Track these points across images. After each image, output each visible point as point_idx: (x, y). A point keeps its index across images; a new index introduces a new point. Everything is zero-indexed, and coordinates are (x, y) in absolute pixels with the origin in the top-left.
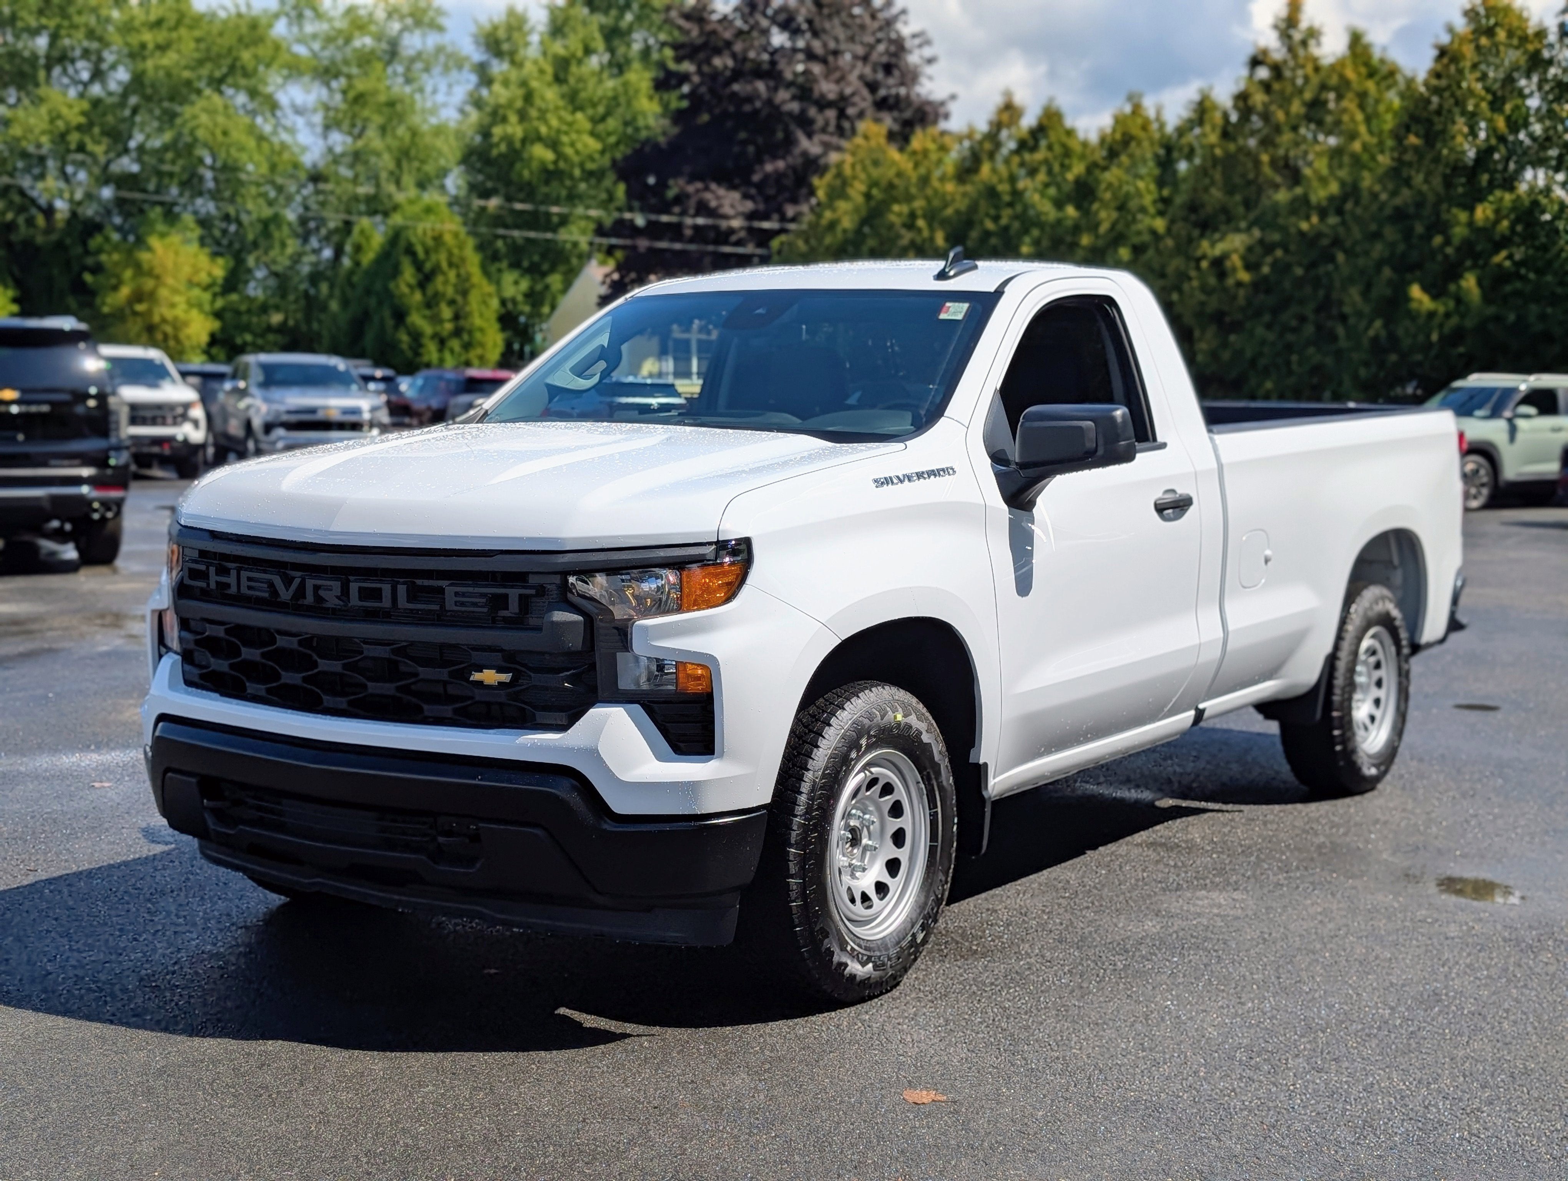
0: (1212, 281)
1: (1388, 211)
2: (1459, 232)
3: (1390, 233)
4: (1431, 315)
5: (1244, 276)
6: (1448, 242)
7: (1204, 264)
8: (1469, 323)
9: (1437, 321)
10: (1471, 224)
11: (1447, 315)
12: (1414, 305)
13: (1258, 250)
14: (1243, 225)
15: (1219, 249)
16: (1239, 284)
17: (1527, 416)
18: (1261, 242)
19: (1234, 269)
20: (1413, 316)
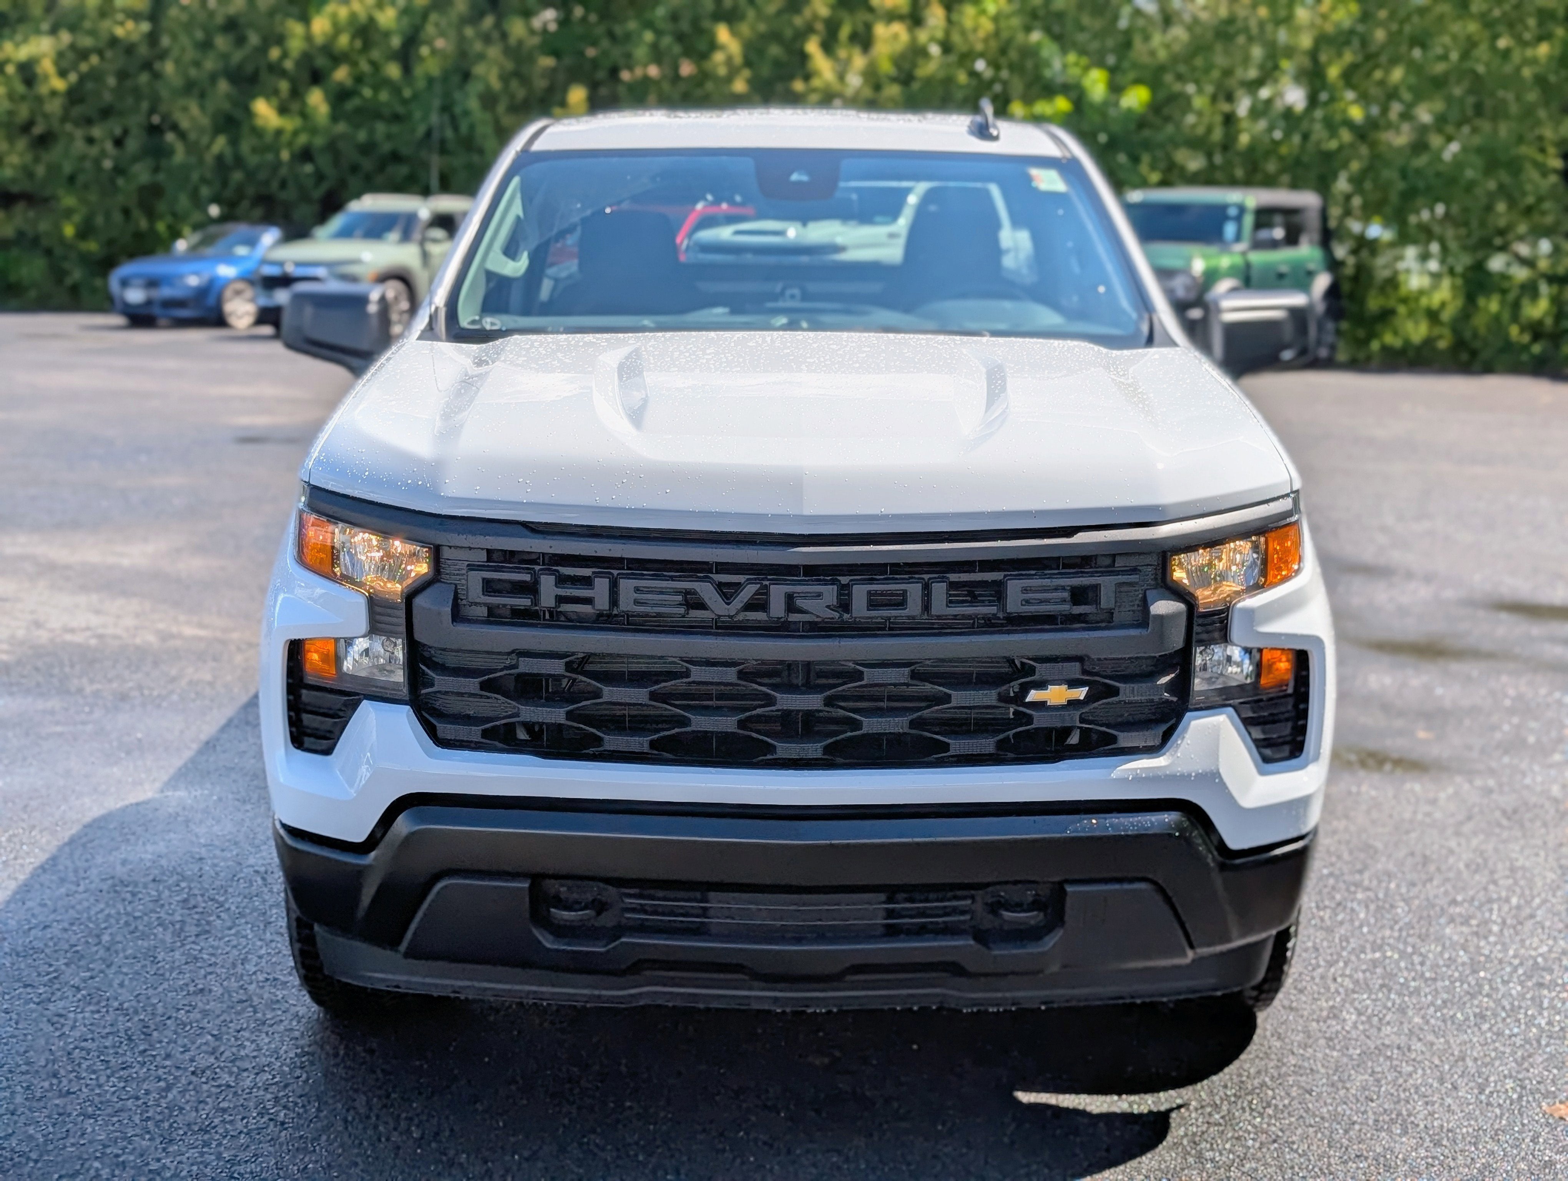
0: (20, 88)
1: (220, 20)
2: (296, 45)
3: (221, 42)
4: (279, 132)
5: (59, 84)
6: (285, 55)
7: (10, 69)
8: (319, 141)
9: (285, 138)
10: (309, 38)
11: (296, 133)
12: (259, 122)
13: (70, 55)
14: (45, 26)
15: (23, 53)
16: (54, 93)
17: (435, 241)
18: (72, 47)
19: (46, 77)
20: (258, 133)
